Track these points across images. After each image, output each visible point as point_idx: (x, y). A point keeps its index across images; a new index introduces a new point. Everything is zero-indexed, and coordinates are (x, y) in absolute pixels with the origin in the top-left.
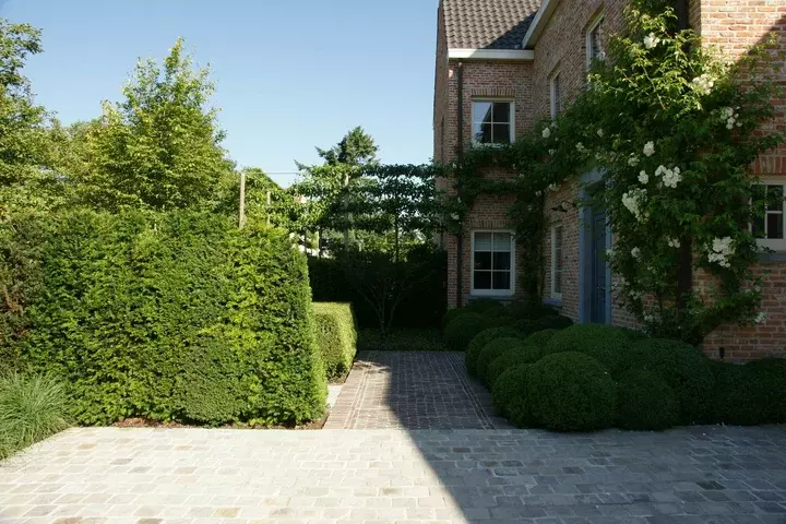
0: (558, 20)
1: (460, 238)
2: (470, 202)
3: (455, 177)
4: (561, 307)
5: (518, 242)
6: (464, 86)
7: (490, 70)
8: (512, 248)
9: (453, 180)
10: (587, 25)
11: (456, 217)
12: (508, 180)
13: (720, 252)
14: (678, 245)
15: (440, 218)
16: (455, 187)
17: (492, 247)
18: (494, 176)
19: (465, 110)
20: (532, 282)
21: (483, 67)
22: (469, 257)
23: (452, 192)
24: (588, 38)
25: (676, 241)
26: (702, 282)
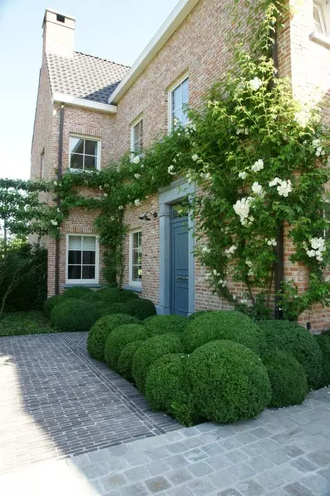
0: (142, 84)
1: (58, 240)
2: (66, 212)
3: (55, 192)
4: (141, 292)
5: (102, 244)
6: (65, 124)
7: (85, 115)
8: (97, 249)
9: (54, 194)
10: (171, 85)
11: (55, 223)
12: (95, 198)
13: (317, 249)
14: (275, 244)
15: (41, 224)
16: (54, 200)
17: (82, 247)
18: (85, 194)
19: (64, 142)
20: (112, 273)
21: (79, 112)
22: (64, 254)
23: (52, 204)
24: (170, 94)
25: (273, 240)
26: (295, 273)
